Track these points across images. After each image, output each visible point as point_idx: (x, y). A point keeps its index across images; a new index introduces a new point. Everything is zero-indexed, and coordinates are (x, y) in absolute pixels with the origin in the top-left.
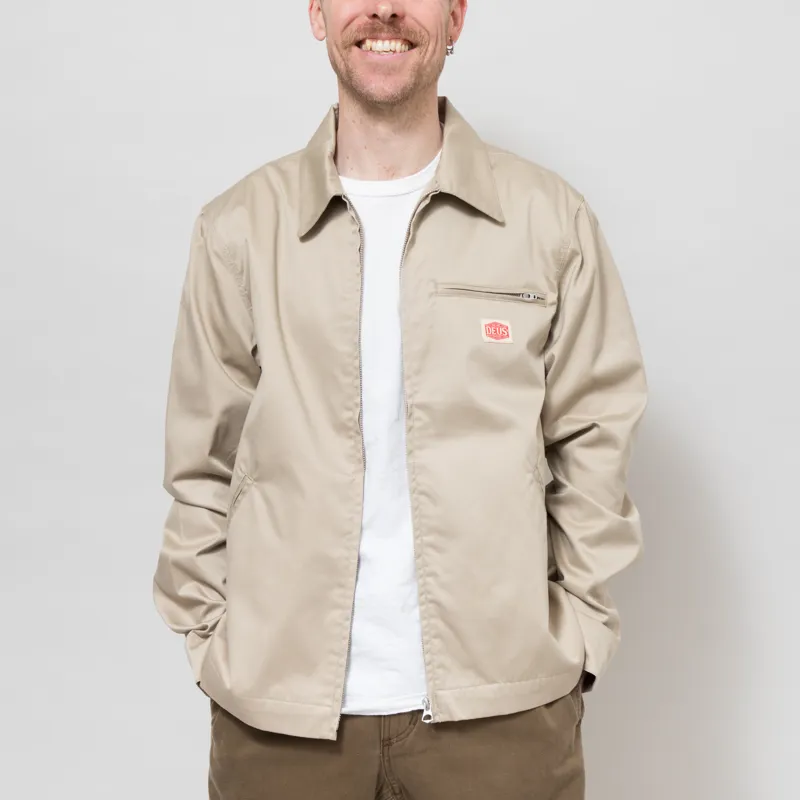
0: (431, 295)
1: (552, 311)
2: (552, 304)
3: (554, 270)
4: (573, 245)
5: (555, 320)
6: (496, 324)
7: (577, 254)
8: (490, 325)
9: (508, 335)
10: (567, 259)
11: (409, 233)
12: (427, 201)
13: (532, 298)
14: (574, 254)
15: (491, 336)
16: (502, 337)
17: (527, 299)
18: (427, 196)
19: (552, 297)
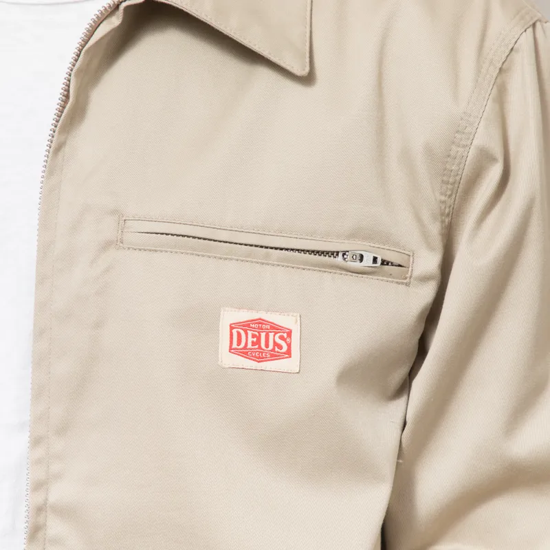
0: (107, 245)
1: (426, 294)
2: (424, 279)
3: (432, 196)
4: (485, 137)
5: (432, 315)
6: (261, 322)
7: (493, 159)
8: (246, 326)
9: (289, 353)
10: (467, 171)
12: (116, 21)
13: (368, 261)
14: (485, 158)
15: (244, 353)
16: (274, 356)
17: (357, 265)
18: (117, 7)
19: (429, 262)
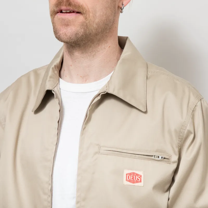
2: (174, 162)
3: (176, 142)
4: (189, 127)
5: (176, 171)
6: (134, 173)
7: (191, 133)
8: (130, 174)
9: (141, 181)
10: (185, 136)
11: (87, 116)
12: (99, 98)
13: (160, 158)
14: (189, 133)
15: (130, 181)
16: (137, 182)
17: (158, 159)
18: (99, 94)
